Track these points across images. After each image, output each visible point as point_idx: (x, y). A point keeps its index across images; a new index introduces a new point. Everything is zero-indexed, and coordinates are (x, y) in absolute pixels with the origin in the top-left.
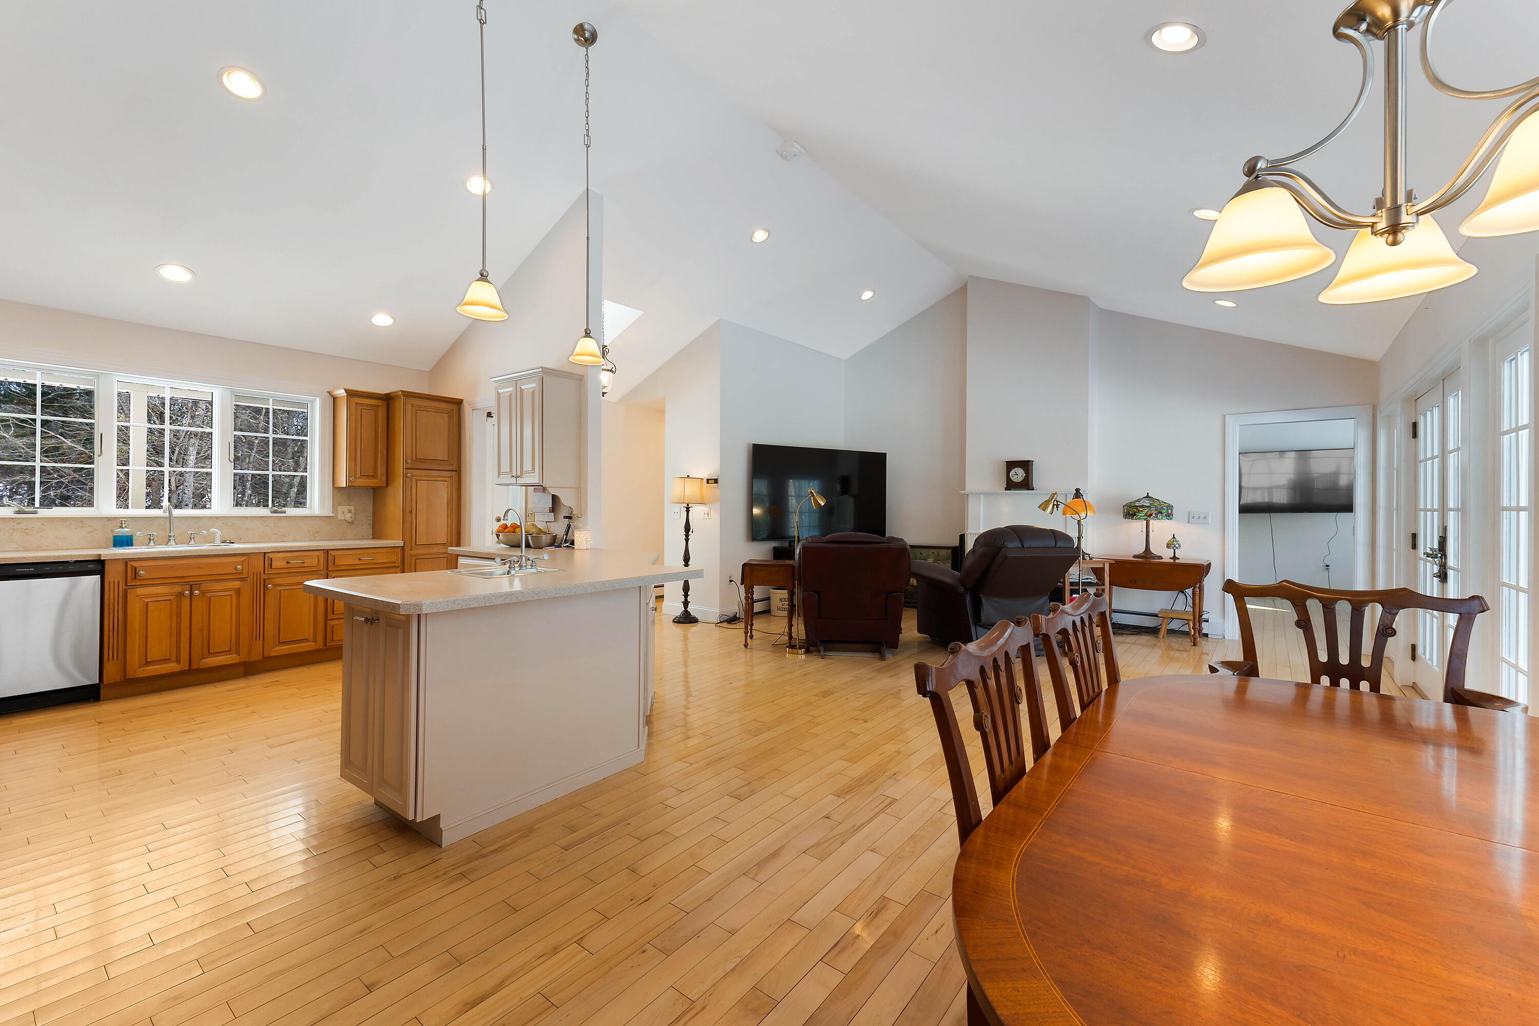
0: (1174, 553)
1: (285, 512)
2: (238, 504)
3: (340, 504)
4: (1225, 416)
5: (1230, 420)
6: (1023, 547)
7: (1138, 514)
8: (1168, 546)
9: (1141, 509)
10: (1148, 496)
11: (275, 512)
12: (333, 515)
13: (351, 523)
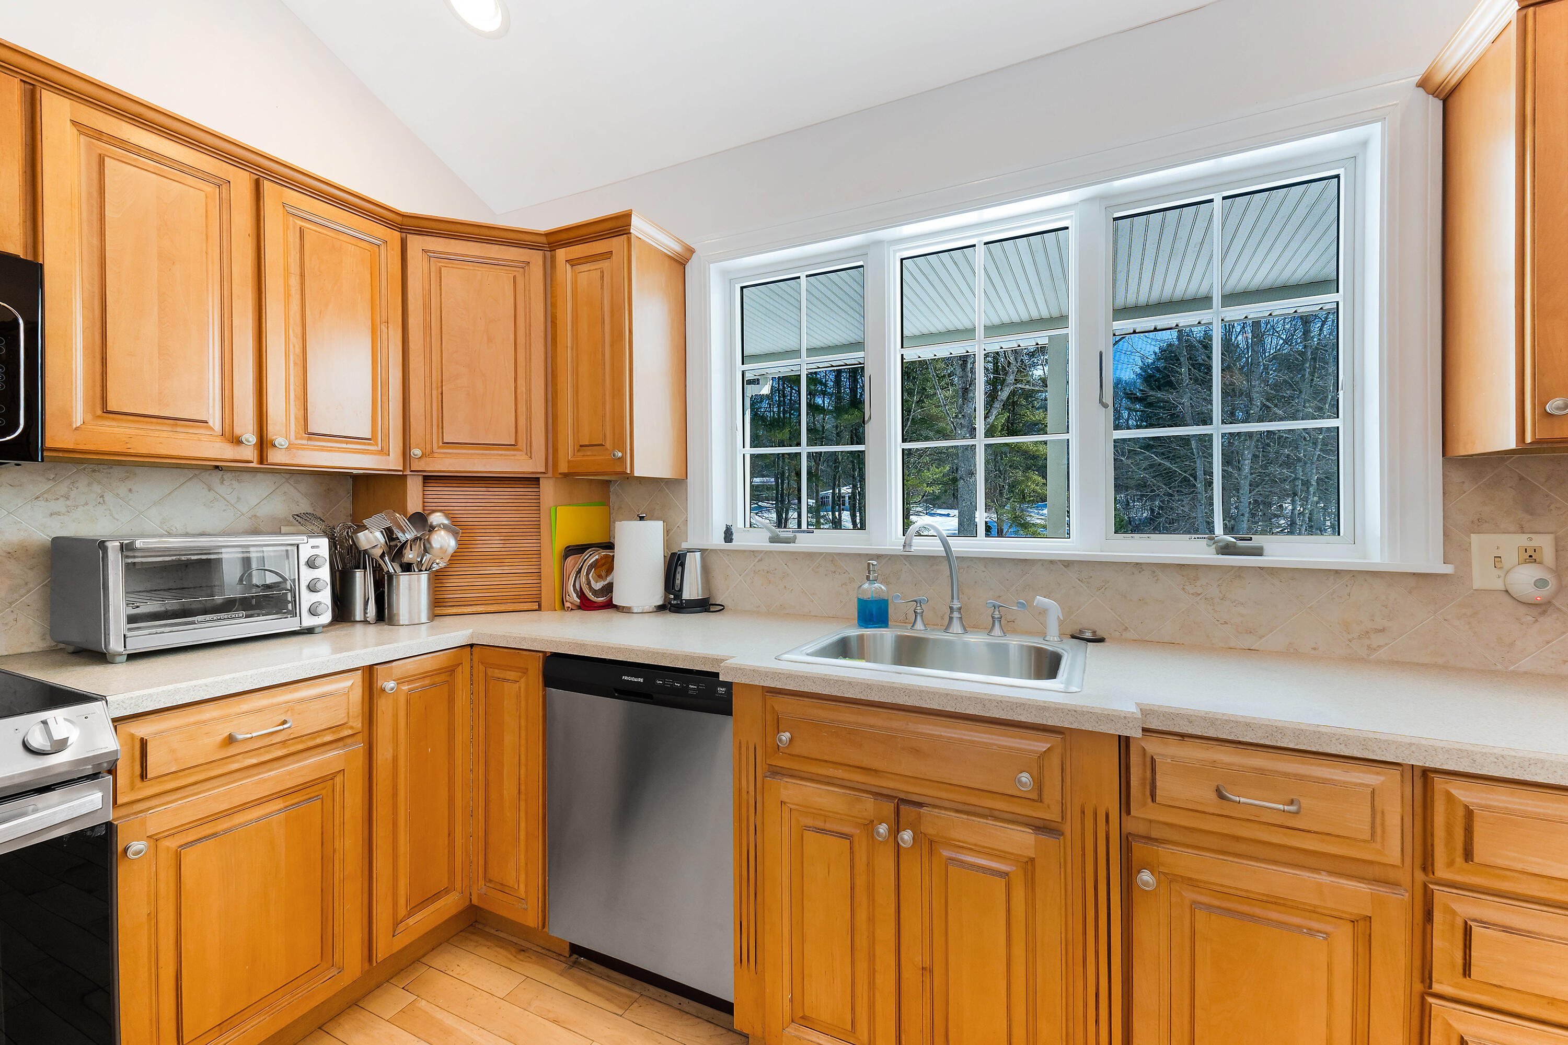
1: (1258, 552)
2: (1124, 525)
3: (1478, 525)
11: (1227, 550)
12: (1448, 569)
13: (1542, 608)
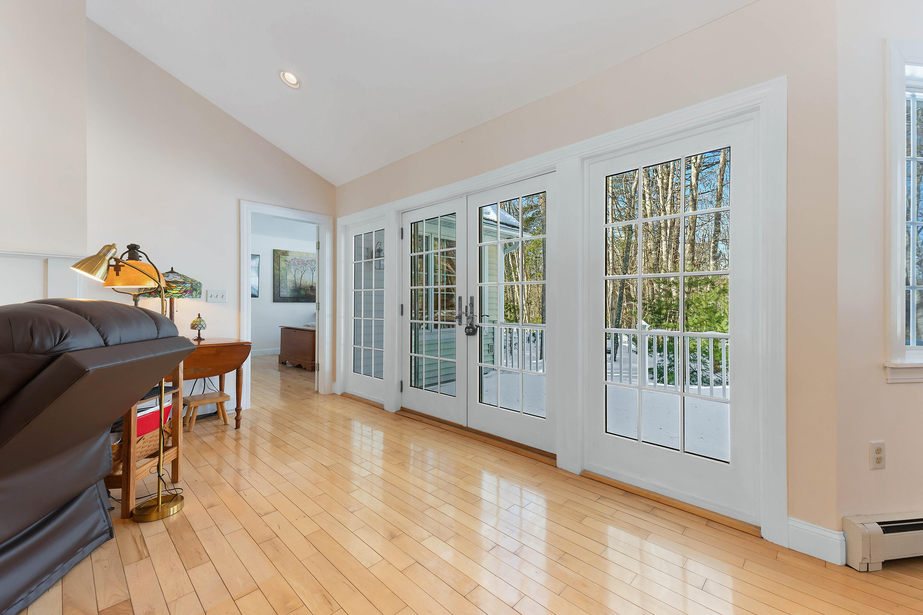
0: (199, 334)
4: (240, 200)
5: (244, 206)
6: (106, 344)
7: (171, 291)
8: (193, 327)
9: (174, 285)
10: (172, 271)
